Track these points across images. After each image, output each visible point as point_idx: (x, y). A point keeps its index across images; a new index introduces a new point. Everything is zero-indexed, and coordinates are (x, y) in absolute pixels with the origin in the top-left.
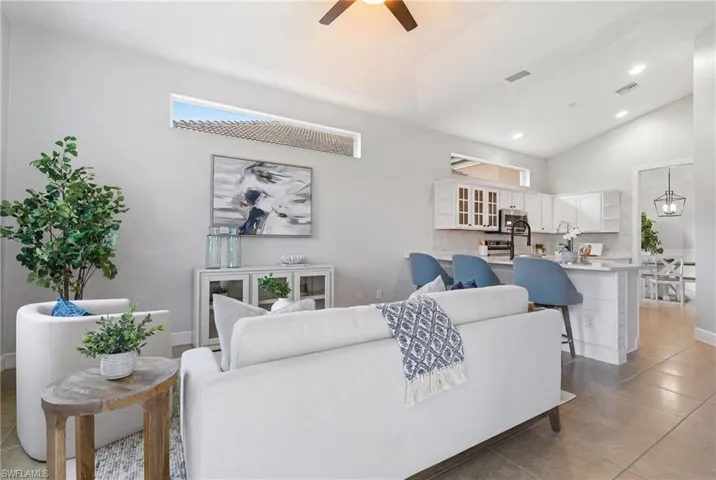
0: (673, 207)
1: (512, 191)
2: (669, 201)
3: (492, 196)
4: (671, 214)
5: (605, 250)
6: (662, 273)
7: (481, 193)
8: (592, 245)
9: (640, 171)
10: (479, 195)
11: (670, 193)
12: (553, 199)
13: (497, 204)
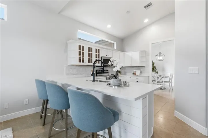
0: (161, 58)
1: (107, 49)
2: (160, 56)
3: (97, 51)
4: (160, 60)
5: (141, 73)
6: (158, 80)
7: (91, 48)
8: (136, 71)
9: (152, 44)
10: (90, 49)
11: (160, 53)
12: (124, 53)
13: (100, 54)
